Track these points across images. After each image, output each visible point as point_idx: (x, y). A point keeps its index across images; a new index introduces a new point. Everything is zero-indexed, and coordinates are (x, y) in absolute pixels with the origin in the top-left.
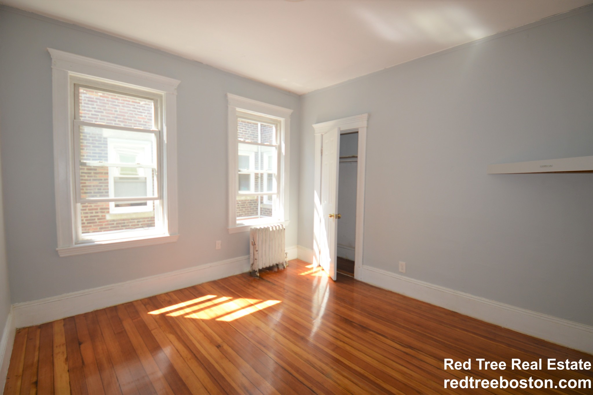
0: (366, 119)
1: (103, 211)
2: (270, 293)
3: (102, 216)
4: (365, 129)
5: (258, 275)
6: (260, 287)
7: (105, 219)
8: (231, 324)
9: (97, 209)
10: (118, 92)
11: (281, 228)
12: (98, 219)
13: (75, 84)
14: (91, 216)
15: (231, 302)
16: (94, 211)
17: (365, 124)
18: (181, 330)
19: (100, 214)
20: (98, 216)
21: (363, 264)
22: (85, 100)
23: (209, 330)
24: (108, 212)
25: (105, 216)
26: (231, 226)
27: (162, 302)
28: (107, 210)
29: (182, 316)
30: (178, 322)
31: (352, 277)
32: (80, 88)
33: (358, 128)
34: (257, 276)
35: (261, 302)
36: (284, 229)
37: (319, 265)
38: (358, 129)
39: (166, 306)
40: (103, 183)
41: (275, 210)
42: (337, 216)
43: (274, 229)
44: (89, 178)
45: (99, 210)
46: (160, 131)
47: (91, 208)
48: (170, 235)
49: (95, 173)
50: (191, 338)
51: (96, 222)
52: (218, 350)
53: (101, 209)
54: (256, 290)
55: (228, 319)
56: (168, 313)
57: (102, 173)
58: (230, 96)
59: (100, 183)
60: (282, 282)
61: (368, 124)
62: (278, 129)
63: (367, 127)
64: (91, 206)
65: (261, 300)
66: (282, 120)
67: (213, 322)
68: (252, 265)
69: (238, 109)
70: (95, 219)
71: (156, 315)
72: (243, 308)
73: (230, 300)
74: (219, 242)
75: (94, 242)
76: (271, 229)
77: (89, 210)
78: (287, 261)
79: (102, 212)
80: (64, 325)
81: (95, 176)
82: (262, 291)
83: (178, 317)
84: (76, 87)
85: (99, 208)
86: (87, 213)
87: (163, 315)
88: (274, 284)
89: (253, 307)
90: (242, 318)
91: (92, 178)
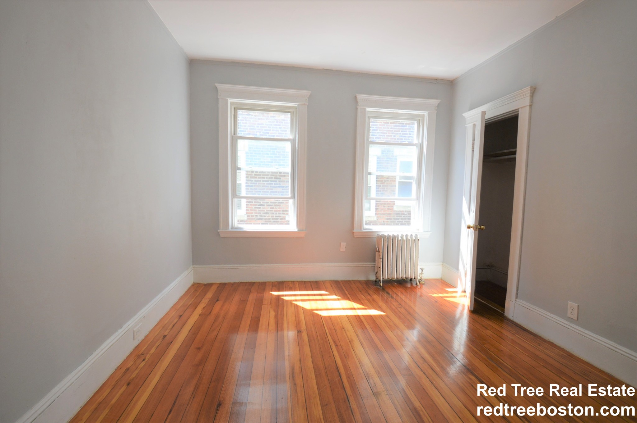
0: (529, 95)
1: (284, 212)
2: (381, 303)
3: (283, 217)
4: (528, 109)
5: (381, 284)
6: (375, 297)
7: (285, 219)
8: (322, 318)
9: (280, 211)
10: (274, 110)
11: (414, 238)
12: (281, 219)
13: (234, 108)
14: (276, 216)
15: (338, 301)
16: (278, 212)
17: (527, 101)
18: (282, 311)
19: (282, 215)
20: (280, 216)
21: (517, 297)
22: (243, 120)
23: (302, 317)
24: (288, 214)
25: (285, 217)
26: (356, 230)
27: (286, 287)
28: (287, 212)
29: (291, 301)
30: (285, 304)
31: (503, 313)
32: (238, 110)
33: (518, 109)
34: (380, 286)
35: (366, 309)
36: (419, 240)
37: (464, 290)
38: (518, 111)
39: (286, 291)
40: (284, 189)
41: (414, 219)
42: (477, 228)
43: (404, 238)
44: (275, 185)
45: (281, 212)
46: (294, 139)
47: (275, 209)
48: (298, 230)
49: (279, 181)
50: (285, 318)
51: (279, 221)
52: (297, 334)
53: (283, 211)
54: (369, 297)
55: (324, 314)
56: (283, 296)
57: (284, 181)
58: (360, 97)
59: (283, 190)
60: (403, 297)
61: (532, 101)
62: (421, 124)
63: (531, 106)
64: (276, 208)
65: (366, 307)
66: (425, 113)
67: (311, 313)
68: (376, 273)
69: (368, 109)
70: (278, 219)
71: (274, 295)
72: (344, 309)
73: (338, 299)
74: (343, 244)
75: (243, 229)
76: (400, 238)
77: (275, 211)
78: (423, 278)
79: (283, 214)
80: (218, 287)
81: (279, 184)
82: (374, 300)
83: (287, 301)
84: (235, 110)
85: (281, 210)
86: (273, 213)
87: (279, 296)
88: (392, 297)
89: (354, 311)
90: (335, 317)
91: (277, 186)
